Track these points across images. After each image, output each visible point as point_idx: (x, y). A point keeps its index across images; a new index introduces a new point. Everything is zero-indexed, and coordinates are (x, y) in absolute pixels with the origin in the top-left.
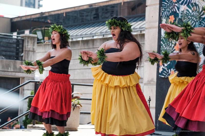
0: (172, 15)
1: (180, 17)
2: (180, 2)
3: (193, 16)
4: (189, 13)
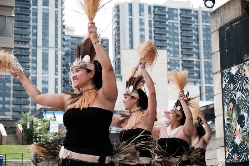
0: (232, 102)
1: (237, 103)
2: (236, 89)
3: (246, 101)
4: (244, 98)
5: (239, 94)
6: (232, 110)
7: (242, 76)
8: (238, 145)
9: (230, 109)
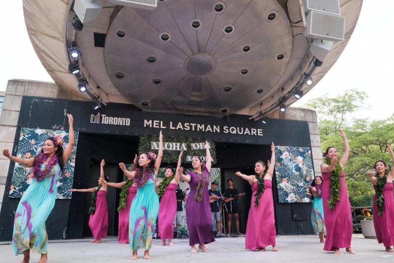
0: (29, 152)
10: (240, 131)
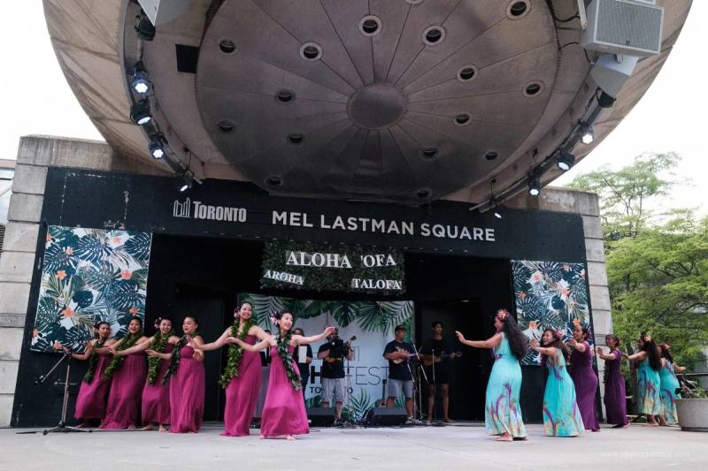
0: (64, 269)
1: (77, 274)
2: (80, 256)
3: (101, 276)
4: (95, 271)
5: (83, 264)
6: (63, 281)
7: (100, 243)
8: (68, 328)
9: (59, 279)
10: (453, 233)
